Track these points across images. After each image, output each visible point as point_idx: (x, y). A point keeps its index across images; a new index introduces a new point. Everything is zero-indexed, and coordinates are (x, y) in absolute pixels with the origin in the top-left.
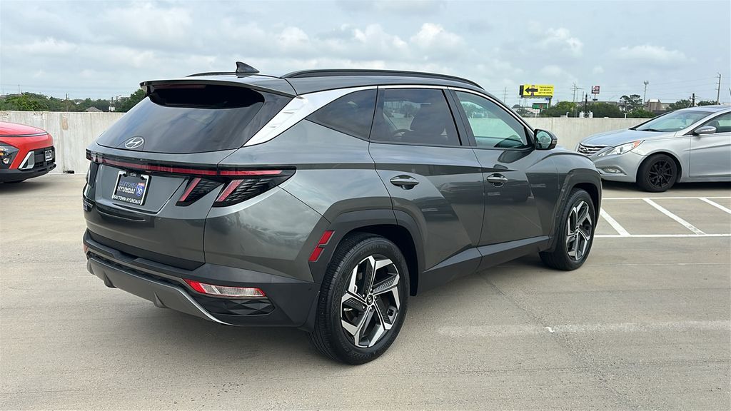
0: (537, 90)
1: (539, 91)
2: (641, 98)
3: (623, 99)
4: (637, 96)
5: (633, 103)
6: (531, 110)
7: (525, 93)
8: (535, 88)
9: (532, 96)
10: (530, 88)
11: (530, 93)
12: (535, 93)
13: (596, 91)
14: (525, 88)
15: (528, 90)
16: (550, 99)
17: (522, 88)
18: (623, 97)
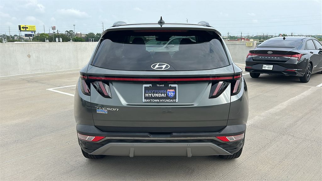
0: (27, 28)
1: (29, 28)
2: (74, 32)
3: (66, 32)
4: (72, 31)
5: (71, 34)
6: (24, 37)
7: (22, 29)
8: (27, 27)
9: (26, 31)
10: (24, 27)
11: (24, 29)
12: (27, 29)
13: (54, 28)
14: (21, 27)
15: (23, 28)
16: (35, 32)
17: (20, 27)
18: (66, 31)
